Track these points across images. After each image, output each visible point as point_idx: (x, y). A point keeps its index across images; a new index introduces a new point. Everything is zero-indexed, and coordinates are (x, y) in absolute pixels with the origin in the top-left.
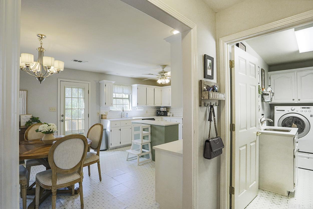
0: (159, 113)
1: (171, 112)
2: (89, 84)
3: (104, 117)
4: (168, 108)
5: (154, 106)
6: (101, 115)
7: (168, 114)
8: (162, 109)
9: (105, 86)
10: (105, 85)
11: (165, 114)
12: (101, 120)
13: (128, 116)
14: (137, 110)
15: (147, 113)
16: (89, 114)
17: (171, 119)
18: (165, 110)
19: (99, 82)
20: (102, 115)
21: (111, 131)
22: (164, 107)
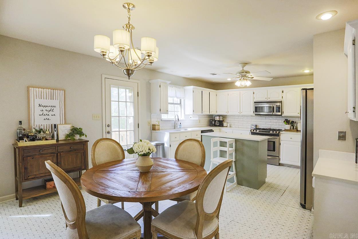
0: (213, 123)
1: (228, 121)
2: (138, 83)
3: (157, 127)
4: (224, 117)
5: (209, 114)
6: (152, 125)
7: (225, 124)
8: (217, 118)
9: (160, 87)
10: (160, 85)
11: (221, 124)
12: (152, 131)
13: (182, 126)
14: (192, 119)
15: (200, 122)
16: (139, 124)
17: (233, 131)
18: (221, 119)
19: (149, 81)
20: (154, 125)
21: (170, 147)
22: (219, 116)
